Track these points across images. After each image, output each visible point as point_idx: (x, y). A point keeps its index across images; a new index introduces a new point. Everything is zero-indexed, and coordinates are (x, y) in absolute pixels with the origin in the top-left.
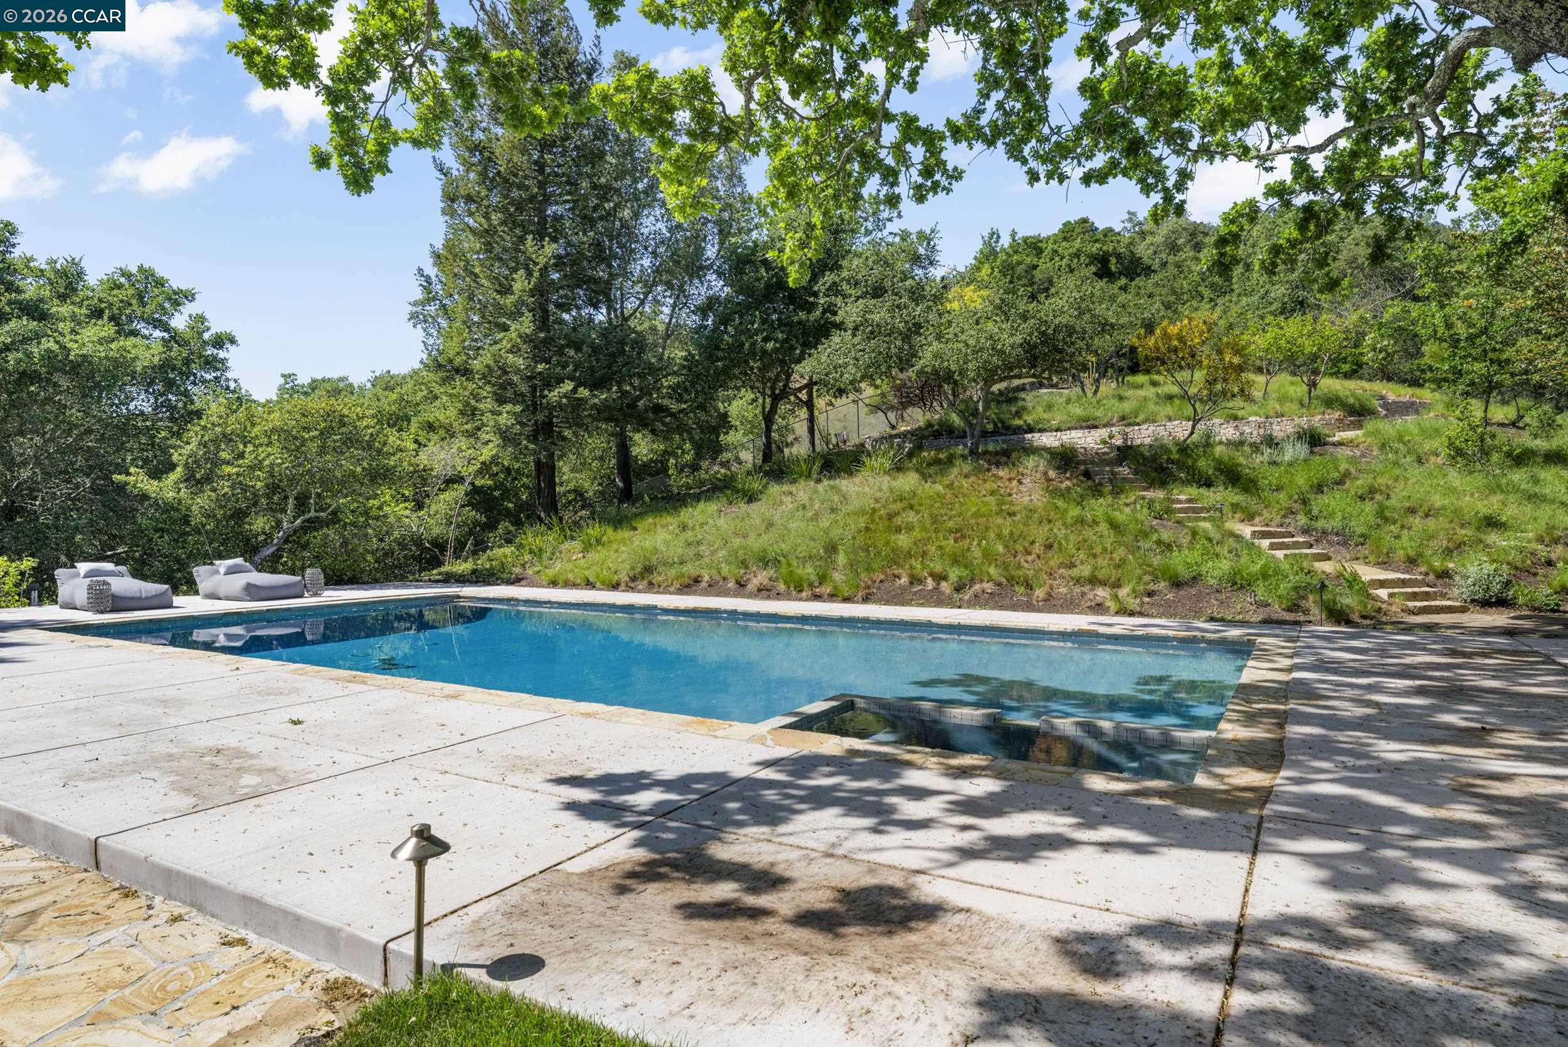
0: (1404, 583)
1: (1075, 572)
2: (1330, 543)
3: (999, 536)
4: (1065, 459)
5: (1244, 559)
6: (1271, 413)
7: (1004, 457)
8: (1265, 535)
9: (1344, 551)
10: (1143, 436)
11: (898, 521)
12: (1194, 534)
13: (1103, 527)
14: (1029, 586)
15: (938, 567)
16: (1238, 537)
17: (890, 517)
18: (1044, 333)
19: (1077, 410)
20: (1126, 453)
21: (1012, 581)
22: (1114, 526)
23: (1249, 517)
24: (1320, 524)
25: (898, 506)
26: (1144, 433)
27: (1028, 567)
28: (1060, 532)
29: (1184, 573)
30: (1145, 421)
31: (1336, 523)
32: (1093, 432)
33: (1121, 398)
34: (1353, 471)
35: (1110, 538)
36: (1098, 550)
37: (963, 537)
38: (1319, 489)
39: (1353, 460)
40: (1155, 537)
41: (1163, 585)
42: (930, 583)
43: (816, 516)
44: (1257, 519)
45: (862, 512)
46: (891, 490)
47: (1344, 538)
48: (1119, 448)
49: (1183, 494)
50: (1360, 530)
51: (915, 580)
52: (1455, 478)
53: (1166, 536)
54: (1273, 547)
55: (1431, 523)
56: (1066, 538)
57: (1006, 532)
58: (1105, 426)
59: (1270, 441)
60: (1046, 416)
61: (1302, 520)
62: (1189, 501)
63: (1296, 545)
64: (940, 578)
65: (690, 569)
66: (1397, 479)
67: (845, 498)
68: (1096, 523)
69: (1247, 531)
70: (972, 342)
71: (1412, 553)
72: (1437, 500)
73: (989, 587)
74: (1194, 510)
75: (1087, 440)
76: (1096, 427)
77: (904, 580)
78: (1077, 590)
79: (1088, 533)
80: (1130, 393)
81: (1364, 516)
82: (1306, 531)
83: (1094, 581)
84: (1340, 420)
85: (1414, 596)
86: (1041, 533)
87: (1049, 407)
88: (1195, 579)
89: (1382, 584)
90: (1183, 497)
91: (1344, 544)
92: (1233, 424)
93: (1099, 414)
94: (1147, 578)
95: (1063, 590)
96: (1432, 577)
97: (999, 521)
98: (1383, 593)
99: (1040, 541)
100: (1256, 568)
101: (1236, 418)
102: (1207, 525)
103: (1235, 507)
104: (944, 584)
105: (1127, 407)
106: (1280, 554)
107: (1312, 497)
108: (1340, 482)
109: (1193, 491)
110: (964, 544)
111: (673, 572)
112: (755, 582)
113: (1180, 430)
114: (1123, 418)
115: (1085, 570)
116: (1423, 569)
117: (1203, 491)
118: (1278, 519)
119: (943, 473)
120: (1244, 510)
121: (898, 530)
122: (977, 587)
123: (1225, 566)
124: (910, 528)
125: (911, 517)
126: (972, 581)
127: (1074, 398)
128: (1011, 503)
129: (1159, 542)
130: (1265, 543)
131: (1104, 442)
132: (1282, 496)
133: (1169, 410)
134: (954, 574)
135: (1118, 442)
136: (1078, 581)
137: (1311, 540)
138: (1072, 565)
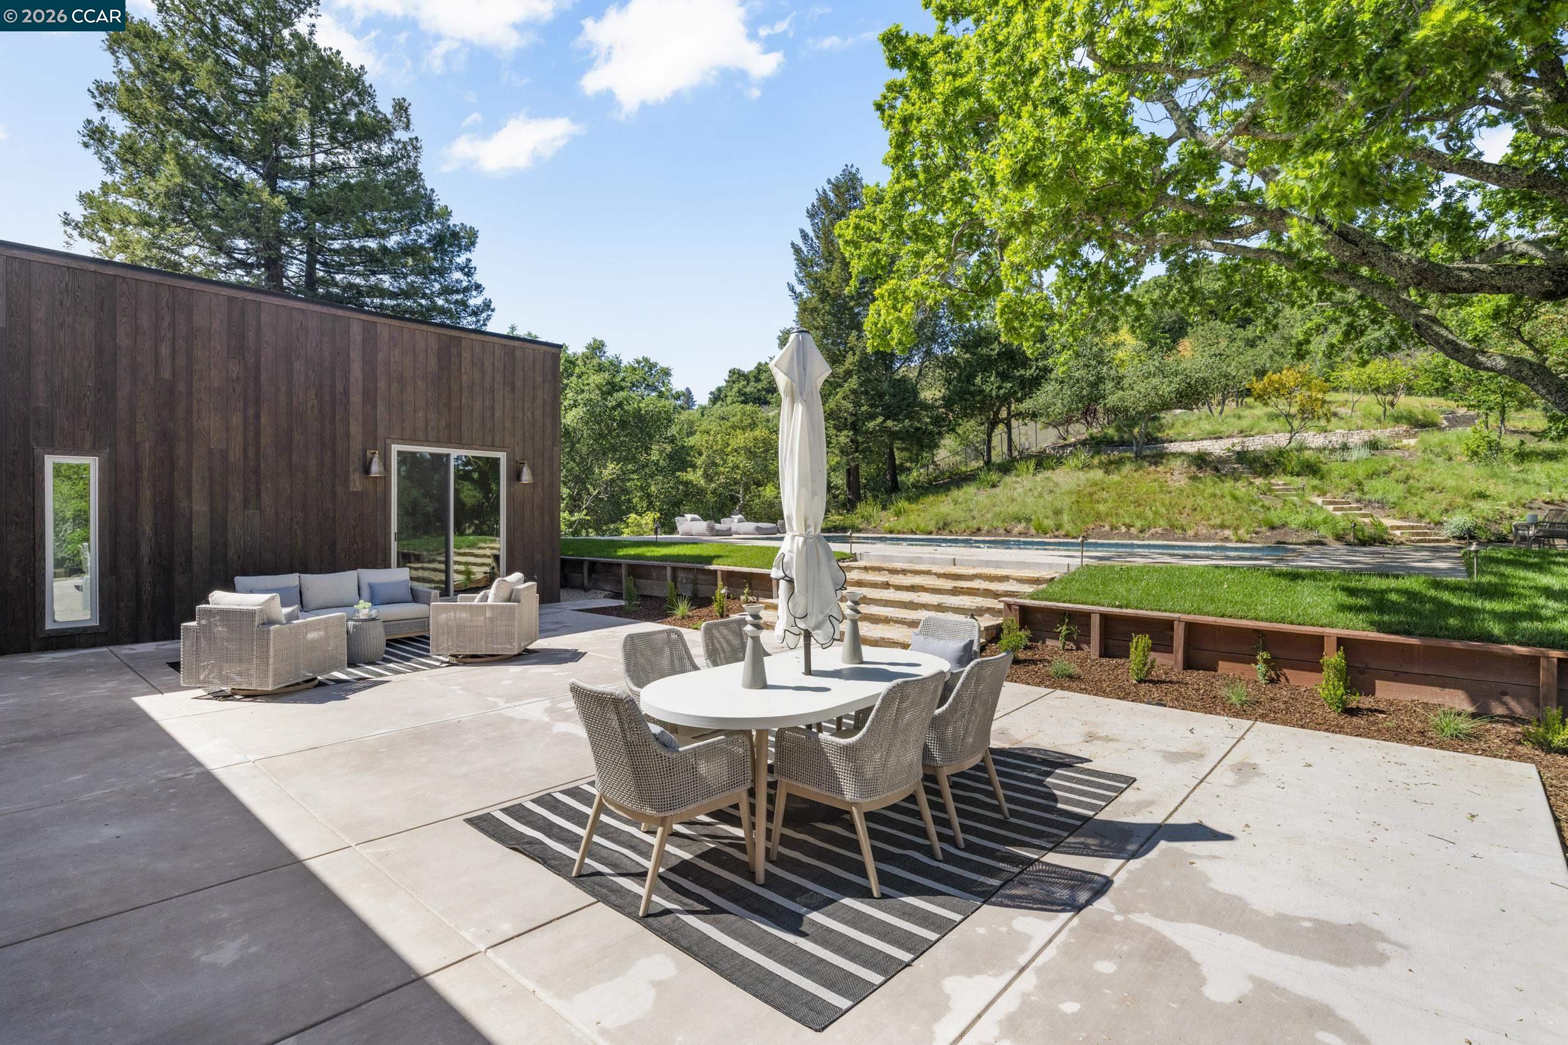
0: (1412, 527)
1: (1212, 522)
2: (1373, 508)
3: (1163, 504)
4: (1201, 461)
5: (1315, 514)
6: (1353, 427)
7: (1159, 458)
8: (1330, 503)
9: (1381, 512)
10: (1256, 444)
11: (1096, 497)
12: (1285, 501)
13: (1228, 499)
14: (1184, 530)
15: (1127, 521)
16: (1312, 504)
17: (1091, 494)
18: (1189, 384)
19: (1207, 426)
20: (1242, 457)
21: (1173, 527)
22: (1235, 498)
23: (1323, 493)
24: (1367, 497)
25: (1095, 489)
26: (1257, 442)
27: (1183, 520)
28: (1200, 501)
29: (1277, 522)
30: (1258, 434)
31: (1378, 496)
32: (1219, 441)
33: (1239, 417)
34: (1398, 465)
35: (1232, 504)
36: (1225, 511)
37: (1140, 505)
38: (1371, 476)
39: (1402, 460)
40: (1260, 504)
41: (1264, 529)
42: (1123, 529)
43: (1041, 495)
44: (1328, 495)
45: (1070, 493)
46: (1088, 480)
47: (1382, 504)
48: (1238, 453)
49: (1279, 481)
50: (1392, 500)
51: (1113, 528)
52: (1471, 470)
53: (1267, 503)
54: (1335, 509)
55: (1440, 496)
56: (1205, 504)
57: (1167, 502)
58: (1228, 437)
59: (1345, 447)
60: (1184, 430)
61: (1357, 494)
62: (1285, 484)
63: (1351, 509)
64: (1129, 526)
65: (974, 524)
66: (1427, 470)
67: (1056, 485)
68: (1223, 496)
69: (1319, 501)
70: (1143, 390)
71: (1422, 512)
72: (1451, 483)
73: (1159, 530)
74: (1287, 490)
75: (1217, 448)
76: (1221, 438)
77: (1107, 528)
78: (1213, 531)
79: (1220, 502)
80: (1247, 412)
81: (1396, 492)
82: (1359, 501)
83: (1223, 526)
84: (1407, 431)
85: (1418, 534)
86: (1189, 503)
87: (1186, 424)
88: (1284, 526)
89: (1398, 528)
90: (1281, 482)
91: (1383, 508)
92: (1323, 435)
93: (1223, 429)
94: (1255, 525)
95: (1204, 531)
96: (1432, 525)
97: (1162, 496)
98: (1398, 533)
99: (1189, 506)
100: (1320, 518)
101: (1326, 431)
102: (1295, 498)
103: (1314, 488)
104: (1132, 529)
105: (1245, 423)
106: (1339, 513)
107: (1364, 482)
108: (1387, 473)
109: (1288, 479)
110: (1141, 509)
111: (963, 525)
112: (1016, 531)
113: (1282, 440)
114: (1242, 432)
115: (1218, 521)
116: (1427, 520)
117: (1295, 478)
118: (1342, 494)
119: (1118, 469)
120: (1320, 490)
121: (1098, 502)
122: (1153, 530)
123: (1302, 518)
124: (1106, 501)
125: (1104, 495)
126: (1149, 528)
127: (1204, 417)
128: (1168, 486)
129: (1263, 506)
130: (1331, 508)
131: (1229, 450)
132: (1346, 481)
133: (1275, 425)
134: (1139, 524)
135: (1238, 448)
136: (1213, 527)
137: (1361, 506)
138: (1209, 519)
